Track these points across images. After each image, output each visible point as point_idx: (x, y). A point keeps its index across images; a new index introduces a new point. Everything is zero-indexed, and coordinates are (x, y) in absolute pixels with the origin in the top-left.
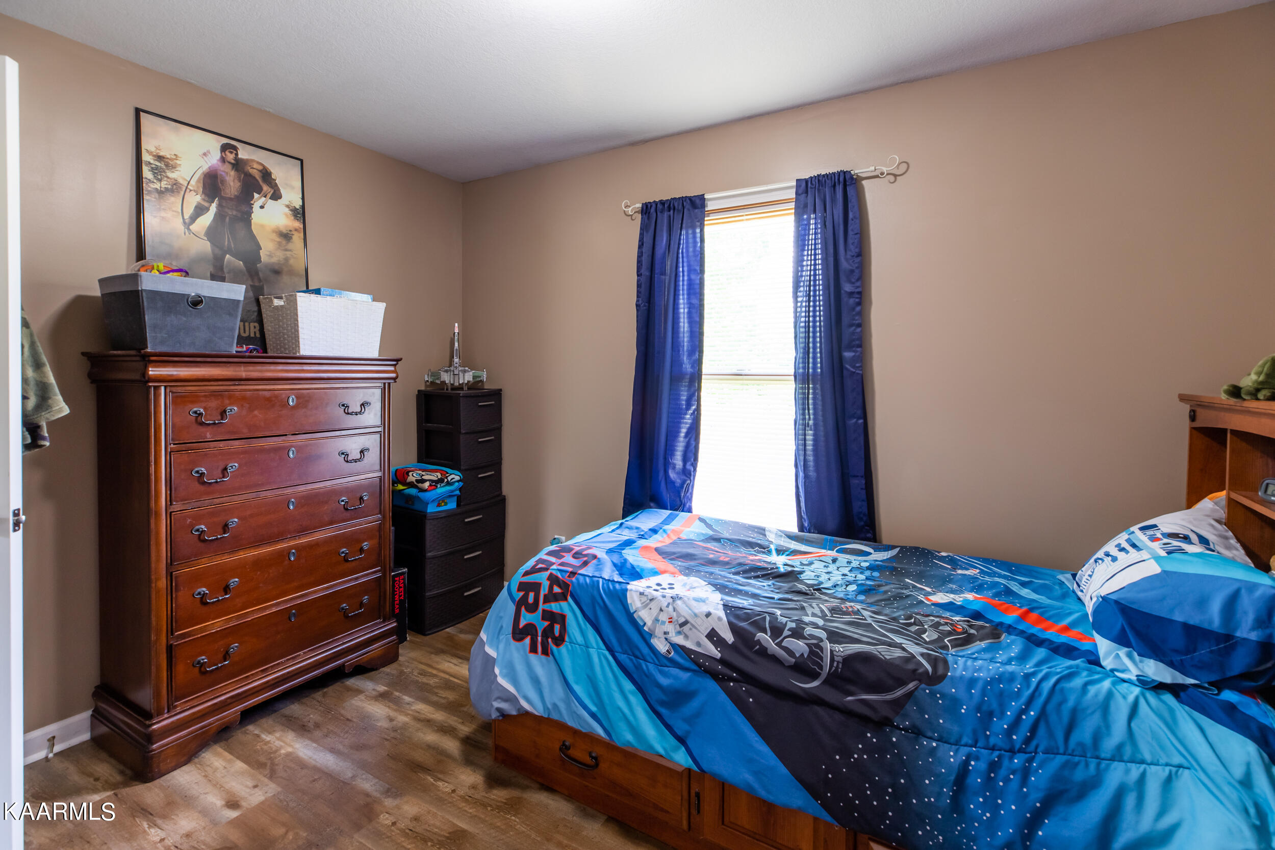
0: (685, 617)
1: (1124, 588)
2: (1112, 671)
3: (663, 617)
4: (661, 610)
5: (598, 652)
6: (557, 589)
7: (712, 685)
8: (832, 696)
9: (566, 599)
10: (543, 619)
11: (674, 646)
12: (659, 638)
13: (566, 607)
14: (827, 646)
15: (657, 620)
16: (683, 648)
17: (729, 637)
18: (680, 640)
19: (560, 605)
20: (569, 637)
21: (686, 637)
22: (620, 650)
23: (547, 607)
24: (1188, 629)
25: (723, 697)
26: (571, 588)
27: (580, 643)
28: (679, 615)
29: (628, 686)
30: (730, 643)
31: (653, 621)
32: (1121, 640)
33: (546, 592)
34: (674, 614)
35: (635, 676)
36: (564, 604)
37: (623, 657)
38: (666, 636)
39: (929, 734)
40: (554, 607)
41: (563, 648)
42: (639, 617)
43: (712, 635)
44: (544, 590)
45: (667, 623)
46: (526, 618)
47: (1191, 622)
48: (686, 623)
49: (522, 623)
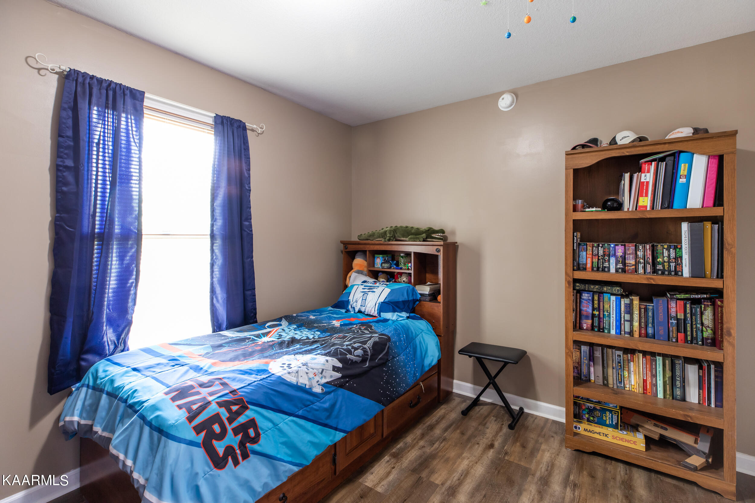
0: (321, 368)
1: (386, 298)
2: (396, 320)
3: (311, 375)
4: (307, 373)
5: (285, 423)
6: (234, 408)
7: (341, 391)
8: (373, 364)
9: (247, 408)
10: (236, 434)
11: (323, 385)
12: (315, 386)
13: (249, 414)
14: (365, 346)
15: (310, 379)
16: (327, 383)
17: (340, 365)
18: (324, 381)
19: (246, 415)
20: (262, 429)
21: (325, 377)
22: (297, 410)
23: (235, 424)
24: (403, 301)
25: (347, 392)
26: (245, 400)
27: (270, 427)
28: (317, 369)
29: (309, 425)
30: (341, 367)
31: (308, 381)
32: (394, 311)
33: (227, 415)
34: (315, 371)
35: (309, 417)
36: (248, 413)
37: (300, 413)
38: (318, 383)
39: (395, 356)
40: (242, 419)
41: (262, 441)
42: (301, 383)
43: (335, 369)
44: (224, 415)
45: (314, 377)
46: (220, 447)
47: (403, 300)
48: (323, 370)
49: (221, 451)
